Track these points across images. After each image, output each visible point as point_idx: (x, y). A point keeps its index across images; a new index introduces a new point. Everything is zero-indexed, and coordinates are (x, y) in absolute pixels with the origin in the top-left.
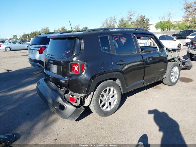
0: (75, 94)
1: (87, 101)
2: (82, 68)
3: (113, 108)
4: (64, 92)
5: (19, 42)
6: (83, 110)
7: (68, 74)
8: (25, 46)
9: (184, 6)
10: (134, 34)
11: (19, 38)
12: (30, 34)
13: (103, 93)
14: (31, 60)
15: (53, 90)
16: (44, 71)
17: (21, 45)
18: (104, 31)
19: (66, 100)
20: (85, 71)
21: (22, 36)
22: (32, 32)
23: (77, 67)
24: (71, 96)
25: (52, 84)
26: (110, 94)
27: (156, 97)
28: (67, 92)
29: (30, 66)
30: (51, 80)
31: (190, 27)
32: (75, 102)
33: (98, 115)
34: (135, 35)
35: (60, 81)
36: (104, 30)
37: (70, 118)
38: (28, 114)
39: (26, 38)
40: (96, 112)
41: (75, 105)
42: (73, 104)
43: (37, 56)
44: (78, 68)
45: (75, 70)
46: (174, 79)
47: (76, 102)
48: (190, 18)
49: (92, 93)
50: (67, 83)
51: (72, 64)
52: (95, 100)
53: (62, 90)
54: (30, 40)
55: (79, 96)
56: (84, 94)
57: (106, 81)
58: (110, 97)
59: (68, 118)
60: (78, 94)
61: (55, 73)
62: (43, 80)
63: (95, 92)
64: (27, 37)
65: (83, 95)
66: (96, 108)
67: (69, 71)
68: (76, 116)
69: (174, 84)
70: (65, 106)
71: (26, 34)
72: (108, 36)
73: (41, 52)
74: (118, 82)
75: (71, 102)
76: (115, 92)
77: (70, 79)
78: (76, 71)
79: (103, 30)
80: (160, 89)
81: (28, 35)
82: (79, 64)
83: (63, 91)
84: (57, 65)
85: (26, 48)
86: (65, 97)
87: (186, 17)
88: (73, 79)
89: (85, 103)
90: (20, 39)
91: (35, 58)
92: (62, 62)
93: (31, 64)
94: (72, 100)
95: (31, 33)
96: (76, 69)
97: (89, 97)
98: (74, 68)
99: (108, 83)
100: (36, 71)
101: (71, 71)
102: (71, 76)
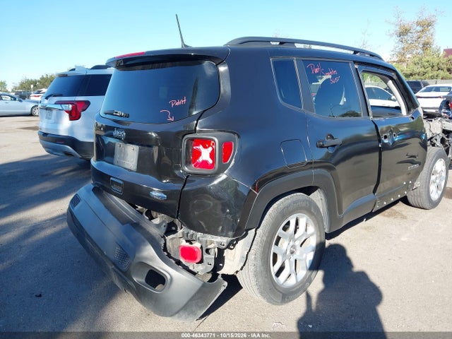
0: (199, 234)
1: (234, 257)
2: (225, 153)
3: (304, 278)
4: (163, 229)
5: (11, 97)
6: (223, 289)
7: (177, 172)
8: (27, 106)
9: (394, 29)
10: (355, 62)
11: (10, 90)
12: (39, 81)
13: (280, 231)
14: (45, 136)
15: (124, 221)
16: (93, 162)
17: (17, 103)
18: (281, 46)
19: (169, 255)
20: (233, 162)
21: (18, 85)
22: (45, 76)
23: (210, 149)
24: (184, 243)
25: (121, 204)
26: (297, 235)
27: (403, 239)
28: (170, 230)
29: (43, 152)
30: (118, 190)
31: (411, 75)
32: (198, 260)
33: (264, 301)
34: (356, 66)
35: (149, 195)
36: (281, 43)
37: (181, 313)
38: (40, 296)
39: (29, 89)
40: (261, 293)
41: (195, 270)
42: (191, 268)
43: (65, 126)
44: (212, 155)
45: (200, 160)
46: (437, 192)
47: (201, 262)
48: (408, 56)
49: (251, 233)
50: (175, 202)
51: (192, 139)
52: (259, 256)
53: (156, 221)
54: (39, 92)
55: (212, 242)
56: (226, 236)
57: (289, 196)
58: (298, 243)
59: (177, 312)
60: (209, 237)
61: (131, 171)
62: (88, 191)
63: (259, 231)
64: (32, 86)
65: (225, 240)
66: (260, 280)
67: (183, 160)
68: (201, 308)
69: (435, 204)
70: (169, 277)
71: (28, 80)
72: (295, 62)
73: (74, 115)
74: (317, 197)
75: (182, 260)
76: (311, 229)
77: (185, 189)
78: (205, 164)
79: (278, 43)
80: (404, 217)
81: (34, 83)
82: (216, 140)
83: (158, 226)
84: (137, 145)
85: (28, 111)
86: (165, 244)
87: (400, 53)
88: (195, 187)
89: (223, 263)
90: (13, 91)
91: (57, 130)
92: (154, 135)
93: (45, 147)
94: (189, 253)
95: (43, 78)
96: (205, 155)
97: (242, 245)
98: (199, 154)
99: (294, 202)
100: (60, 167)
101: (188, 163)
102: (187, 178)
